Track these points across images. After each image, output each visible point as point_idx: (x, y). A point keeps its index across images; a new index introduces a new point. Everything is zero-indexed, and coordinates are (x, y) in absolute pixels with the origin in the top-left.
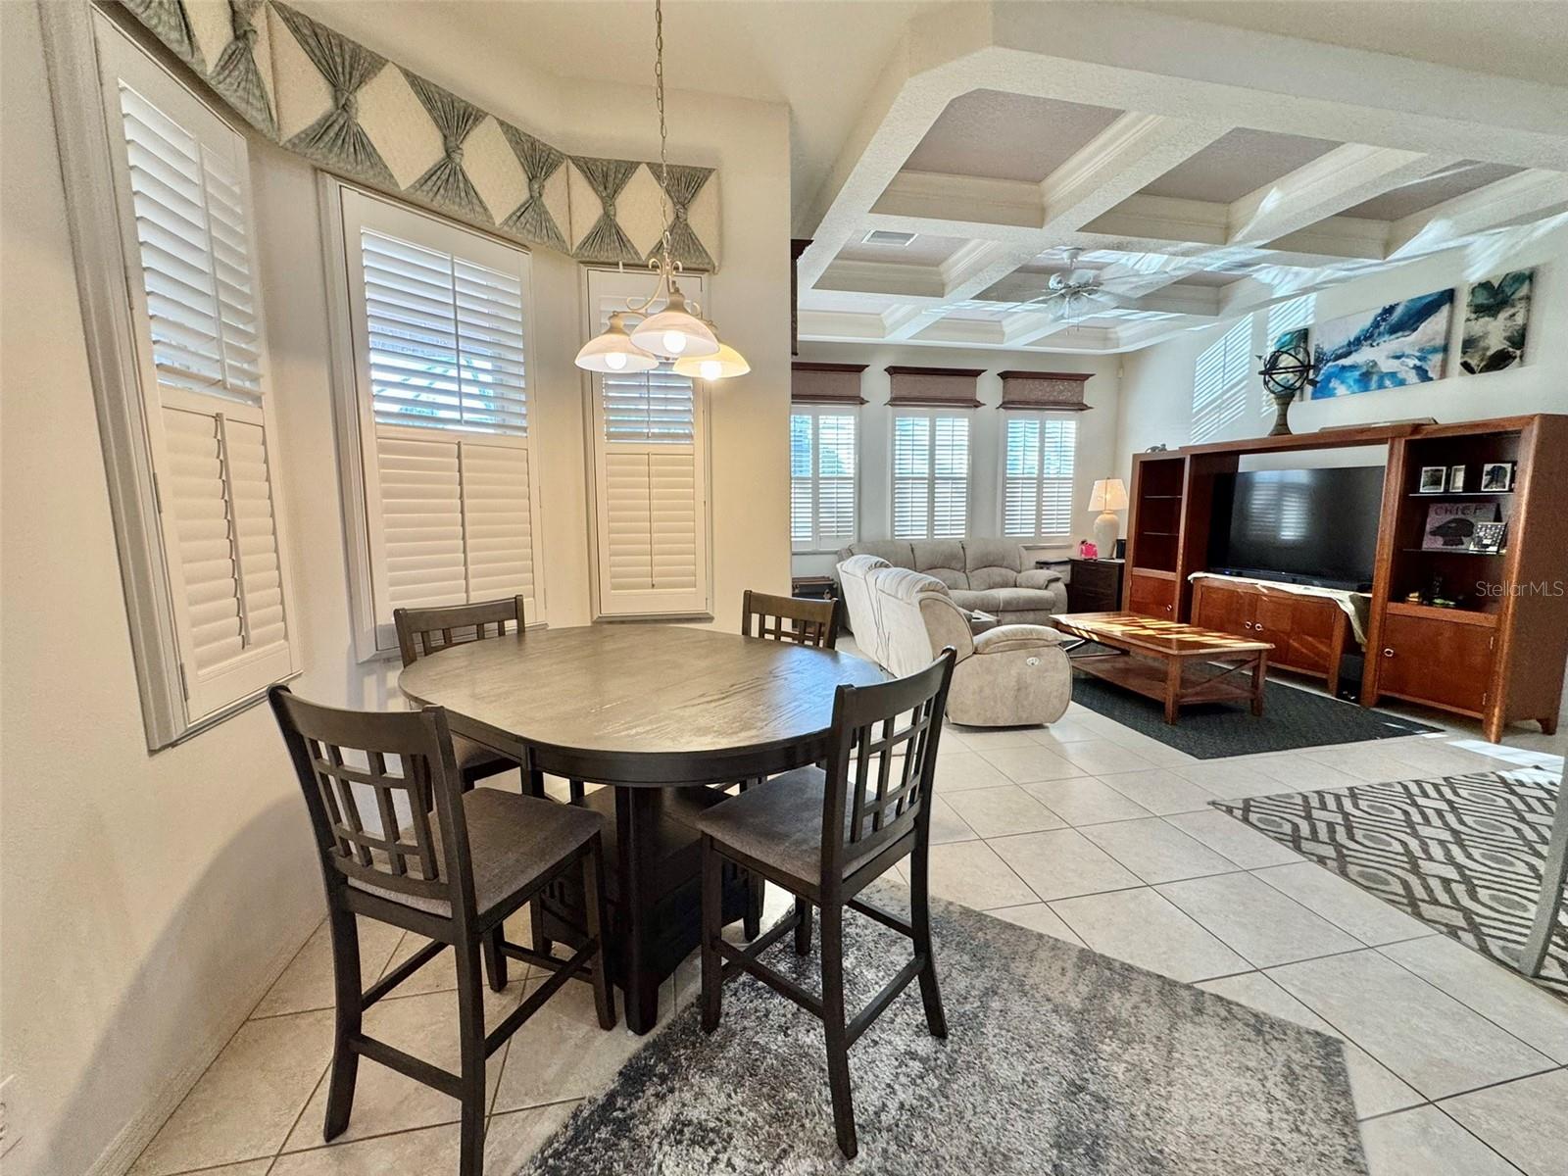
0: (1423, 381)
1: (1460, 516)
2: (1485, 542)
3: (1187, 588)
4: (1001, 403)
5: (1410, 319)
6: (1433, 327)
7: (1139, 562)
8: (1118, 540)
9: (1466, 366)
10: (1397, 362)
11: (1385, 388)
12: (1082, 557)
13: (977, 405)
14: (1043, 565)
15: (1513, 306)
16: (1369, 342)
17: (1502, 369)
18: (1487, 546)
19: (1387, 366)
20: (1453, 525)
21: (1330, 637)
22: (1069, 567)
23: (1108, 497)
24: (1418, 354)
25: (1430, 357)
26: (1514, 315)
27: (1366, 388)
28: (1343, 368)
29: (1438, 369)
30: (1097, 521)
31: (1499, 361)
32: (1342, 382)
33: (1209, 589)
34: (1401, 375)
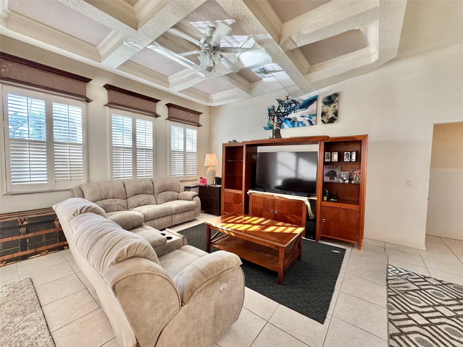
0: (311, 125)
1: (332, 170)
2: (345, 179)
3: (247, 197)
4: (167, 118)
5: (306, 104)
6: (312, 108)
7: (227, 187)
8: (216, 177)
9: (323, 121)
10: (303, 118)
11: (300, 126)
12: (201, 184)
13: (157, 116)
14: (187, 188)
15: (335, 103)
16: (294, 111)
17: (333, 123)
18: (345, 180)
19: (300, 119)
20: (331, 173)
21: (301, 215)
22: (198, 189)
23: (212, 160)
24: (309, 116)
25: (312, 117)
26: (335, 106)
27: (294, 126)
28: (286, 119)
29: (315, 121)
30: (208, 170)
31: (332, 120)
32: (286, 124)
33: (255, 197)
34: (304, 123)
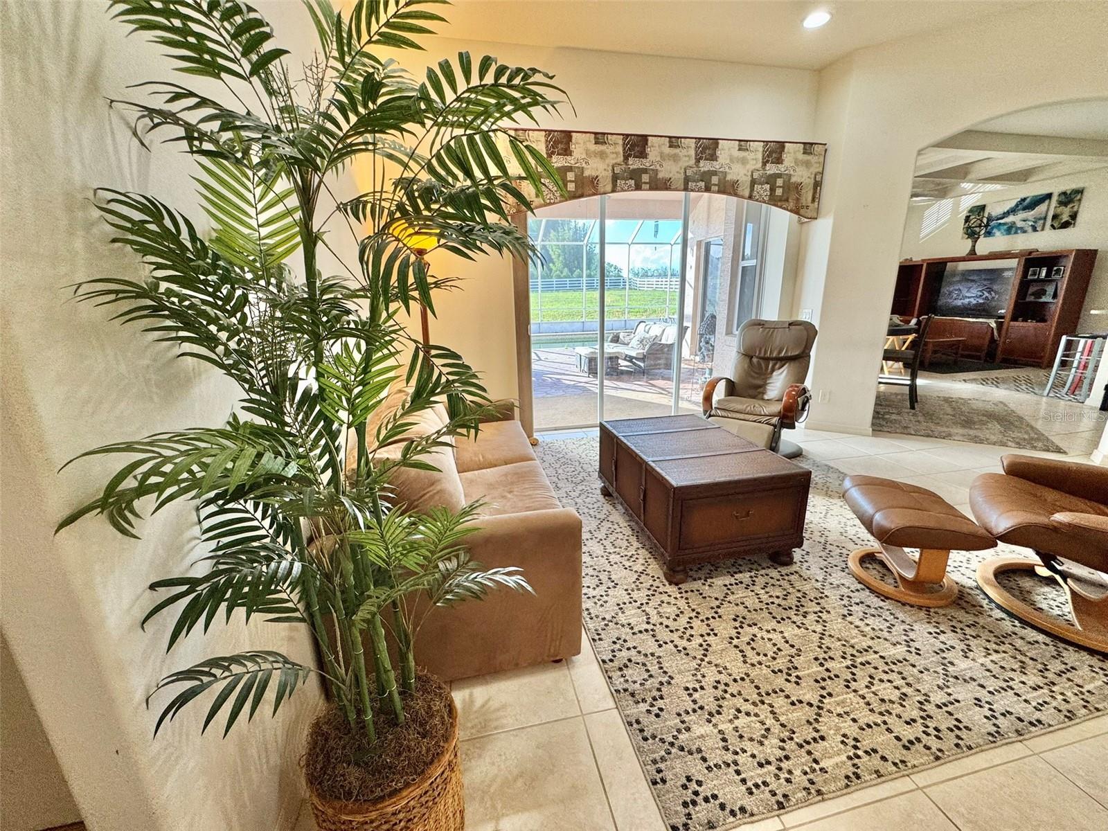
0: (1034, 232)
1: (1042, 287)
5: (1032, 204)
6: (1042, 208)
9: (1052, 226)
10: (1024, 223)
11: (1018, 234)
15: (1073, 203)
16: (1013, 213)
17: (1066, 228)
19: (1019, 224)
20: (1039, 291)
24: (1033, 220)
25: (1038, 221)
26: (1073, 206)
27: (1009, 234)
28: (1000, 224)
29: (1041, 227)
31: (1065, 225)
32: (999, 230)
34: (1026, 229)
